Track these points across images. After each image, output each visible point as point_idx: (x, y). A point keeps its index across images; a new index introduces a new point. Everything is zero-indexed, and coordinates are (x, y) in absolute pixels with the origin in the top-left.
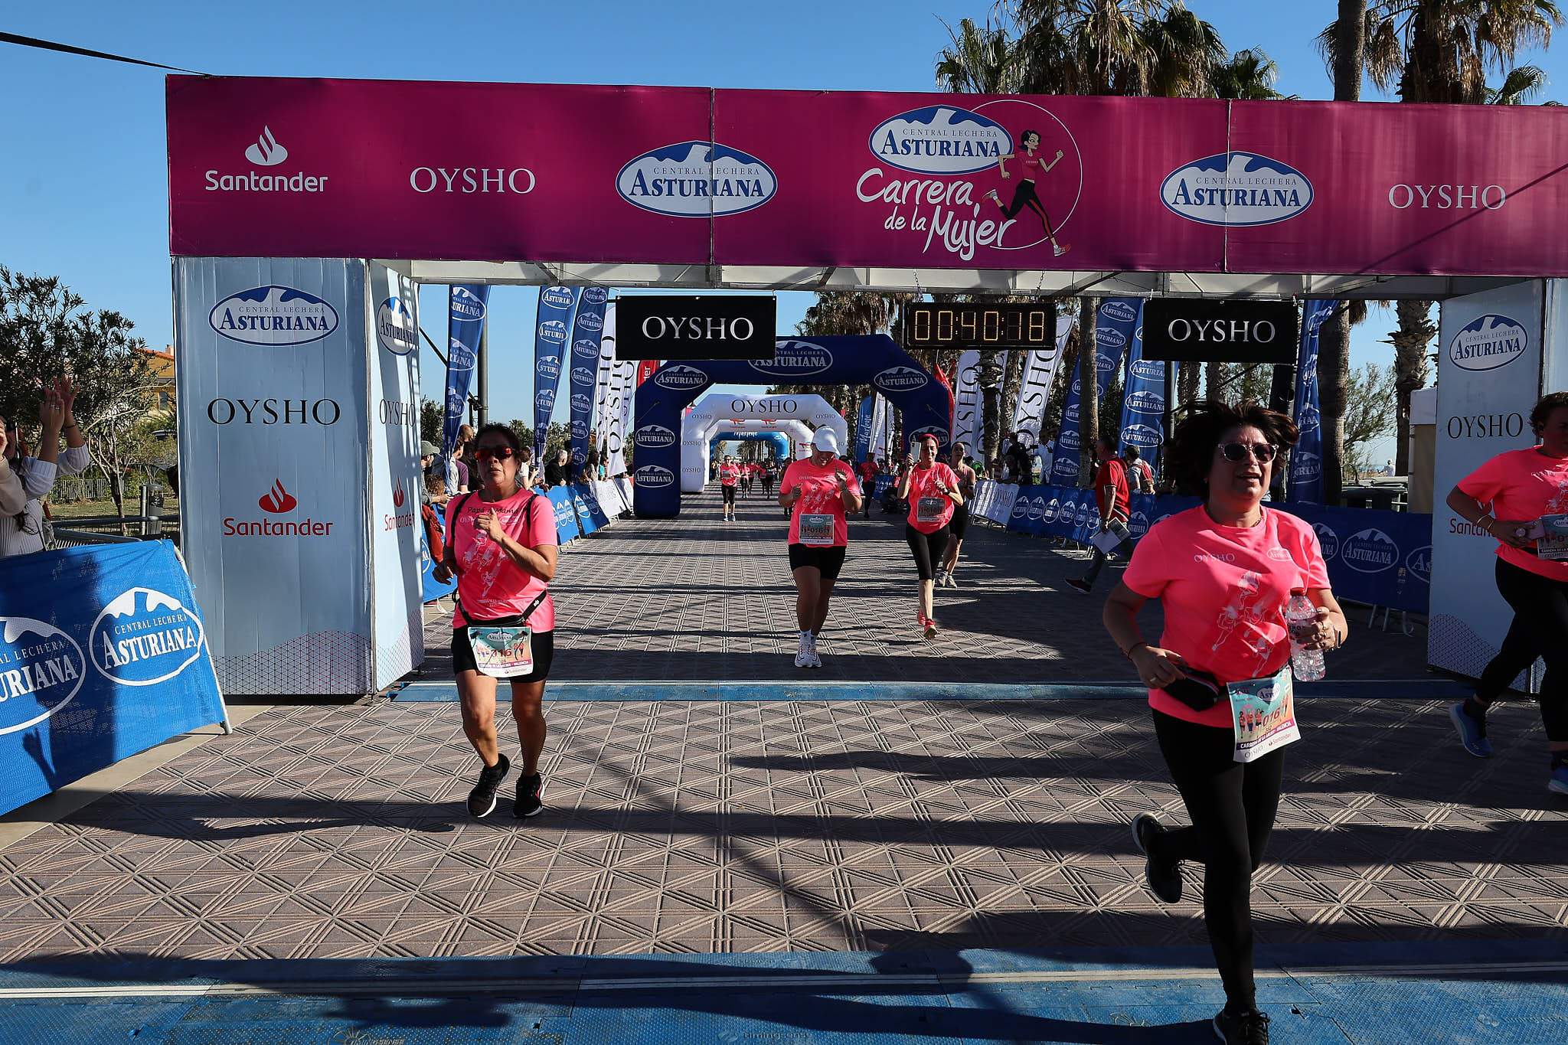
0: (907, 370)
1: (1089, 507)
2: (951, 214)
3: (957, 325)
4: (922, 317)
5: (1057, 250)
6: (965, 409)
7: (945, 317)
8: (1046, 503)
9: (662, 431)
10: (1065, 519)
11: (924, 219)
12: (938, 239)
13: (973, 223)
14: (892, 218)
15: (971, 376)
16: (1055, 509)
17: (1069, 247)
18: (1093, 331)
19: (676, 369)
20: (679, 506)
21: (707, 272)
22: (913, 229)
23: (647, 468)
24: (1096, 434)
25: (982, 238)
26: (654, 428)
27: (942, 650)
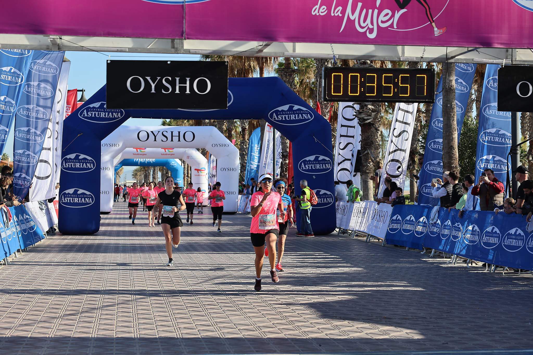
0: (296, 107)
1: (453, 223)
2: (360, 4)
3: (362, 85)
4: (337, 78)
5: (437, 32)
6: (344, 141)
7: (354, 79)
8: (416, 220)
9: (85, 159)
10: (432, 233)
11: (340, 8)
12: (351, 22)
13: (376, 11)
14: (317, 7)
15: (350, 113)
16: (424, 225)
17: (445, 28)
18: (453, 78)
19: (97, 105)
20: (98, 225)
21: (173, 41)
22: (332, 14)
23: (71, 191)
24: (456, 162)
25: (383, 22)
26: (77, 157)
27: (348, 333)
